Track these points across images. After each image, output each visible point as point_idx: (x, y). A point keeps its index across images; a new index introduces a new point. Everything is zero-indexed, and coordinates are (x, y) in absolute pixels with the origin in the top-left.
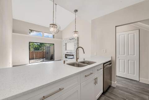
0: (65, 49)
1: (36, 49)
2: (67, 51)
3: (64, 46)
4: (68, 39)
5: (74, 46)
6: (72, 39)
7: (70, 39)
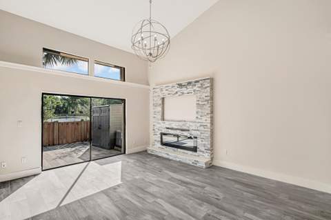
0: (160, 117)
1: (59, 111)
2: (167, 124)
3: (155, 105)
4: (171, 85)
5: (195, 109)
6: (189, 83)
7: (180, 85)
